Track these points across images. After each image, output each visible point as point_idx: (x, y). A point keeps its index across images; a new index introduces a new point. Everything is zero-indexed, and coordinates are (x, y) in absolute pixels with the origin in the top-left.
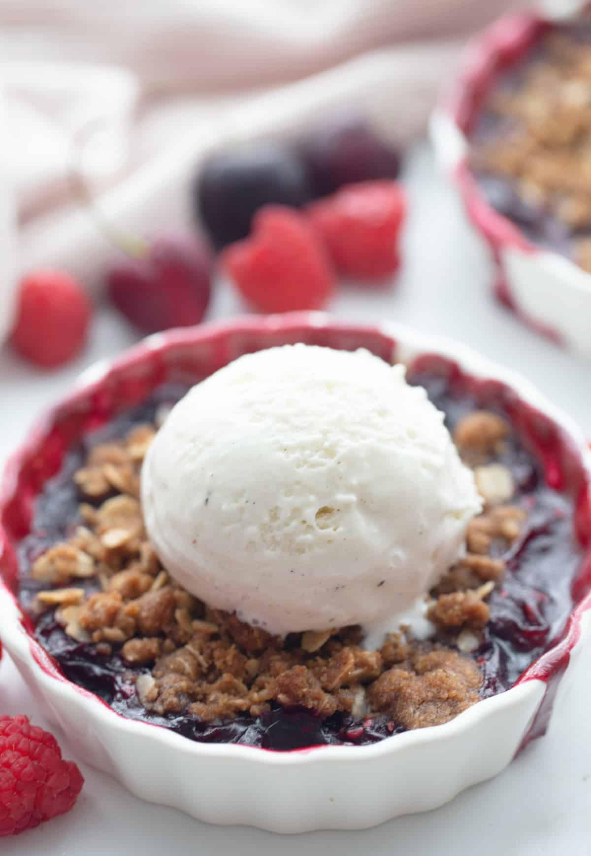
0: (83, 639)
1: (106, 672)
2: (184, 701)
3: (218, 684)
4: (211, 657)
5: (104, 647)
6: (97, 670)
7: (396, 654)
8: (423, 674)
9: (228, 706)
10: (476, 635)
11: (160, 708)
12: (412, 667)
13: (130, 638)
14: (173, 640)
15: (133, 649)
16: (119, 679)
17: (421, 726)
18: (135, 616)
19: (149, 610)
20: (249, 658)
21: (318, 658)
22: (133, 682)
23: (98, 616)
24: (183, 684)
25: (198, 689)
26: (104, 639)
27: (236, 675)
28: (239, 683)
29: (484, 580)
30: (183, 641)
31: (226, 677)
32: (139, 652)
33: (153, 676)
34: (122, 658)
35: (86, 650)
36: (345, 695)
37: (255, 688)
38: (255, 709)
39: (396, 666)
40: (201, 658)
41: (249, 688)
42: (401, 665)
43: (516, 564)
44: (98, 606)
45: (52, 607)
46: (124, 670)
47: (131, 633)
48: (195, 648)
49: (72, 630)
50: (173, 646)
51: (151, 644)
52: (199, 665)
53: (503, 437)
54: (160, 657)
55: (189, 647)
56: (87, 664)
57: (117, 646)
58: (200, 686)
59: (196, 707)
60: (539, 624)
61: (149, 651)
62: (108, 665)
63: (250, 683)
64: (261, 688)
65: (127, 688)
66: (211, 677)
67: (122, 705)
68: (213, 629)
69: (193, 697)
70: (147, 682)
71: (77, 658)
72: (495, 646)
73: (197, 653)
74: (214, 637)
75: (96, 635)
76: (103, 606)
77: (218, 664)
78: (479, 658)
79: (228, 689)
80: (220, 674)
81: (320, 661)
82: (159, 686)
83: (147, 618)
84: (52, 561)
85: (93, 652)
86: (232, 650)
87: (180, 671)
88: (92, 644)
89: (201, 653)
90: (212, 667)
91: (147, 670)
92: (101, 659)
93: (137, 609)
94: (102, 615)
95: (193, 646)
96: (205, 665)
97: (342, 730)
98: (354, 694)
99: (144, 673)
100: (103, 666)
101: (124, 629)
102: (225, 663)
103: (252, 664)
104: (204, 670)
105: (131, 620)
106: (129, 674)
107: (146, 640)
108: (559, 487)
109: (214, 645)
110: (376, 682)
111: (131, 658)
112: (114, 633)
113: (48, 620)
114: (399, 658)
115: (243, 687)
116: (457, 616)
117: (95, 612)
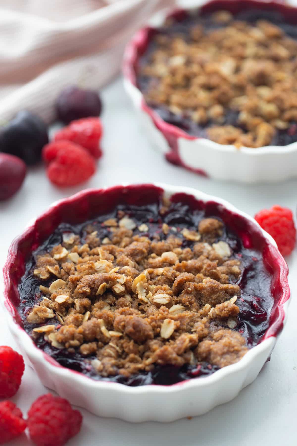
0: (61, 347)
1: (75, 361)
2: (115, 369)
3: (128, 359)
4: (122, 347)
5: (71, 350)
6: (70, 361)
7: (203, 334)
8: (218, 341)
9: (135, 369)
10: (235, 320)
11: (105, 374)
12: (212, 339)
13: (82, 344)
14: (102, 342)
15: (85, 348)
16: (82, 363)
17: (226, 365)
18: (83, 333)
19: (89, 330)
20: (139, 345)
21: (170, 341)
22: (90, 364)
23: (66, 336)
24: (113, 361)
25: (119, 363)
26: (71, 346)
27: (135, 353)
28: (137, 357)
29: (232, 295)
30: (107, 342)
31: (132, 355)
32: (89, 350)
33: (99, 360)
34: (81, 353)
35: (63, 352)
36: (187, 356)
37: (144, 359)
38: (148, 368)
39: (204, 339)
40: (118, 348)
41: (142, 359)
42: (206, 339)
43: (243, 285)
44: (65, 331)
45: (42, 335)
46: (83, 359)
47: (82, 341)
48: (114, 344)
49: (54, 344)
50: (103, 345)
51: (93, 345)
52: (117, 352)
53: (220, 228)
54: (97, 350)
55: (111, 344)
56: (65, 359)
57: (77, 348)
58: (120, 361)
59: (122, 371)
60: (261, 311)
61: (93, 348)
62: (75, 358)
63: (142, 356)
64: (148, 357)
65: (88, 367)
66: (124, 356)
67: (88, 374)
68: (120, 334)
69: (119, 367)
70: (97, 363)
71: (60, 357)
72: (245, 324)
73: (115, 346)
74: (121, 338)
75: (67, 345)
76: (67, 331)
77: (126, 350)
78: (239, 330)
79: (133, 361)
80: (127, 354)
81: (171, 342)
82: (103, 364)
83: (88, 334)
84: (36, 314)
85: (67, 353)
86: (132, 343)
87: (110, 356)
88: (65, 349)
89: (117, 346)
90: (123, 352)
91: (94, 357)
92: (71, 355)
93: (82, 330)
94: (68, 335)
95: (113, 343)
96: (120, 351)
97: (189, 372)
98: (190, 354)
99: (93, 359)
100: (73, 359)
101: (79, 340)
102: (129, 349)
103: (141, 347)
104: (120, 354)
105: (81, 336)
106: (87, 361)
107: (90, 344)
108: (251, 247)
109: (122, 341)
110: (197, 348)
111: (85, 353)
112: (75, 342)
113: (41, 341)
114: (205, 335)
115: (139, 359)
116: (227, 313)
117: (64, 335)
